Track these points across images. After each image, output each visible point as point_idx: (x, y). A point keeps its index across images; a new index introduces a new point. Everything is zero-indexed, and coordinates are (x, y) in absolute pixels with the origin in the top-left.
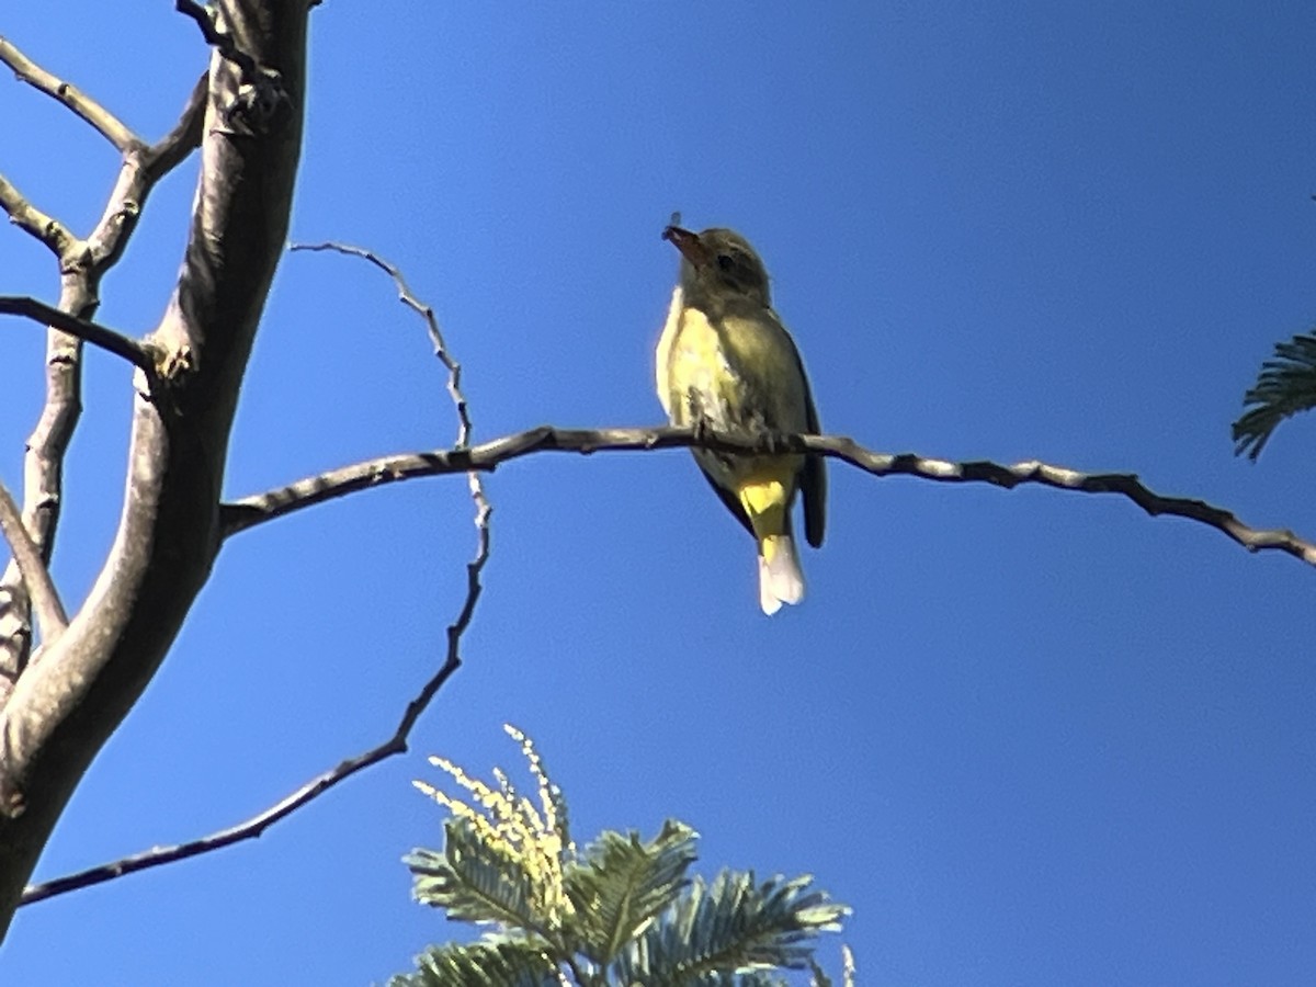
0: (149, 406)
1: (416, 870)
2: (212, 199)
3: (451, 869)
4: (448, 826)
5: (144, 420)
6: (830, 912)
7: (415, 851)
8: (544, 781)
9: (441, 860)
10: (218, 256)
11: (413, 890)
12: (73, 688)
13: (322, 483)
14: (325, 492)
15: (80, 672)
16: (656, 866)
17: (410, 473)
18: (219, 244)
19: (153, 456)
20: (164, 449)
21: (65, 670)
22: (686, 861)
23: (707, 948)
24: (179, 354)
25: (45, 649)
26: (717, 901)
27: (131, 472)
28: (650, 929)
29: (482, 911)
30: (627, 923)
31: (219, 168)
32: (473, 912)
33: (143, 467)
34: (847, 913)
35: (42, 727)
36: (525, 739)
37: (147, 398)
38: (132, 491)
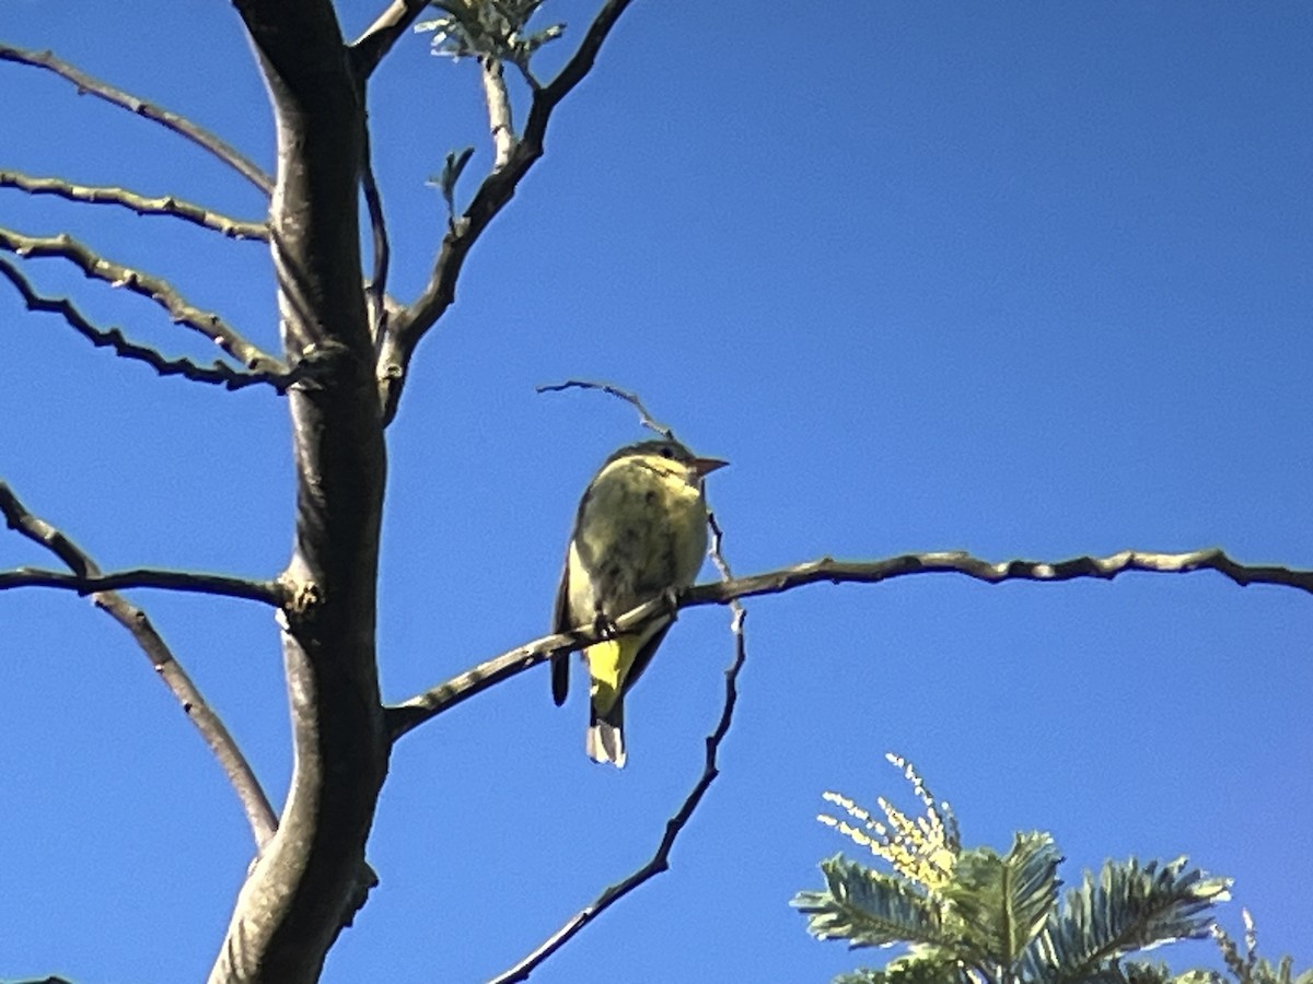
0: (290, 638)
1: (804, 911)
2: (307, 450)
3: (839, 905)
4: (825, 868)
5: (289, 651)
6: (1214, 885)
7: (798, 895)
8: (929, 802)
9: (828, 897)
10: (321, 497)
11: (808, 930)
12: (282, 898)
13: (475, 676)
14: (480, 684)
15: (284, 883)
16: (1028, 874)
18: (321, 486)
19: (304, 684)
20: (312, 676)
21: (272, 882)
22: (1054, 864)
23: (1109, 932)
24: (306, 590)
25: (258, 861)
26: (1109, 890)
27: (291, 699)
28: (1047, 925)
29: (882, 936)
30: (1020, 926)
31: (304, 420)
32: (875, 938)
33: (298, 693)
34: (1230, 883)
35: (261, 936)
36: (906, 765)
37: (288, 632)
38: (294, 714)
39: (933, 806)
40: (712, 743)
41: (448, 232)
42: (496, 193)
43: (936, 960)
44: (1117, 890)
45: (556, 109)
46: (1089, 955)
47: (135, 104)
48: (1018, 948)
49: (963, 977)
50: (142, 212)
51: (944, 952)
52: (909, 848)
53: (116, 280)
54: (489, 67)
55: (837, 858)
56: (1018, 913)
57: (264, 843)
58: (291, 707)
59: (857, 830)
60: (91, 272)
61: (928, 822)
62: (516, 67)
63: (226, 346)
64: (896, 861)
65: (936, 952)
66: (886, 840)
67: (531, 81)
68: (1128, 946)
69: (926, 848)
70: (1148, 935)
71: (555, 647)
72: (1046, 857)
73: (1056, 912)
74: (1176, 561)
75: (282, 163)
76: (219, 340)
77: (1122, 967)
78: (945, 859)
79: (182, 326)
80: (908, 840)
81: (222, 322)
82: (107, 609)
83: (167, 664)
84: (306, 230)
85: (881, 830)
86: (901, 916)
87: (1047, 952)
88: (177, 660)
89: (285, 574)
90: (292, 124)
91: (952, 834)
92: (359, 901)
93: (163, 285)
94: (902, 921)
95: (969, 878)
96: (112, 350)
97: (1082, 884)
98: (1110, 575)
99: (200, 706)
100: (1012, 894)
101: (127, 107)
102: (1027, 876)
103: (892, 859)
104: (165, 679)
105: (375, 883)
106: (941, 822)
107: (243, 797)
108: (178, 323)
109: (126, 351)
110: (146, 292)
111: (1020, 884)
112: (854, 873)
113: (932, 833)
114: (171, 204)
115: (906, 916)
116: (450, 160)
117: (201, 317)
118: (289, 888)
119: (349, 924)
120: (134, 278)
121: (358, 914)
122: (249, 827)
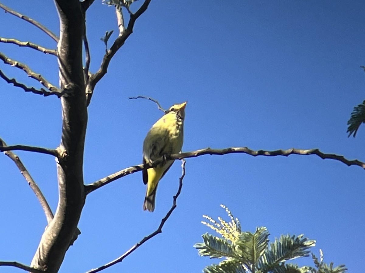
0: (59, 165)
2: (66, 113)
3: (207, 247)
4: (203, 236)
5: (59, 169)
6: (311, 242)
7: (196, 244)
8: (232, 218)
9: (204, 244)
11: (198, 254)
12: (54, 237)
13: (108, 178)
14: (110, 181)
16: (260, 238)
17: (134, 171)
18: (69, 124)
20: (65, 176)
21: (51, 233)
22: (267, 235)
23: (282, 255)
24: (64, 152)
25: (48, 227)
26: (282, 243)
27: (59, 182)
28: (265, 252)
29: (219, 255)
30: (257, 253)
31: (65, 105)
32: (217, 255)
33: (61, 180)
34: (315, 241)
35: (48, 248)
36: (226, 208)
37: (59, 163)
38: (60, 187)
39: (233, 219)
40: (175, 198)
41: (106, 53)
42: (119, 43)
43: (233, 262)
44: (284, 243)
45: (136, 20)
46: (276, 260)
47: (21, 16)
48: (257, 258)
49: (241, 266)
50: (20, 46)
51: (236, 260)
52: (226, 231)
53: (12, 64)
54: (118, 8)
55: (206, 234)
56: (257, 249)
57: (49, 222)
58: (59, 184)
59: (212, 226)
60: (6, 62)
61: (232, 223)
62: (125, 8)
63: (43, 83)
64: (223, 234)
65: (234, 259)
66: (220, 228)
67: (130, 12)
68: (287, 258)
69: (231, 231)
70: (292, 255)
71: (133, 170)
72: (265, 234)
73: (267, 249)
74: (305, 152)
75: (61, 34)
76: (41, 82)
77: (285, 265)
78: (236, 234)
79: (30, 77)
80: (226, 229)
81: (42, 77)
82: (8, 155)
83: (24, 172)
84: (67, 52)
85: (219, 226)
86: (224, 250)
87: (264, 260)
88: (27, 170)
89: (58, 148)
90: (64, 23)
91: (238, 227)
92: (75, 238)
93: (26, 66)
94: (224, 251)
95: (243, 239)
96: (13, 84)
97: (274, 241)
98: (287, 155)
99: (33, 183)
100: (255, 244)
101: (18, 16)
102: (259, 239)
103: (222, 234)
104: (23, 175)
105: (80, 233)
106: (235, 223)
107: (44, 209)
108: (30, 76)
109: (17, 85)
110: (21, 68)
111: (257, 241)
112: (211, 237)
113: (233, 227)
114: (28, 44)
115: (226, 249)
116: (107, 33)
117: (36, 75)
118: (56, 234)
119: (72, 245)
120: (17, 64)
121: (75, 242)
122: (46, 217)
